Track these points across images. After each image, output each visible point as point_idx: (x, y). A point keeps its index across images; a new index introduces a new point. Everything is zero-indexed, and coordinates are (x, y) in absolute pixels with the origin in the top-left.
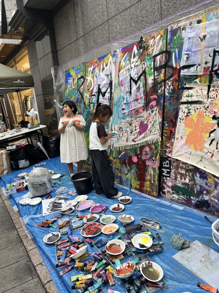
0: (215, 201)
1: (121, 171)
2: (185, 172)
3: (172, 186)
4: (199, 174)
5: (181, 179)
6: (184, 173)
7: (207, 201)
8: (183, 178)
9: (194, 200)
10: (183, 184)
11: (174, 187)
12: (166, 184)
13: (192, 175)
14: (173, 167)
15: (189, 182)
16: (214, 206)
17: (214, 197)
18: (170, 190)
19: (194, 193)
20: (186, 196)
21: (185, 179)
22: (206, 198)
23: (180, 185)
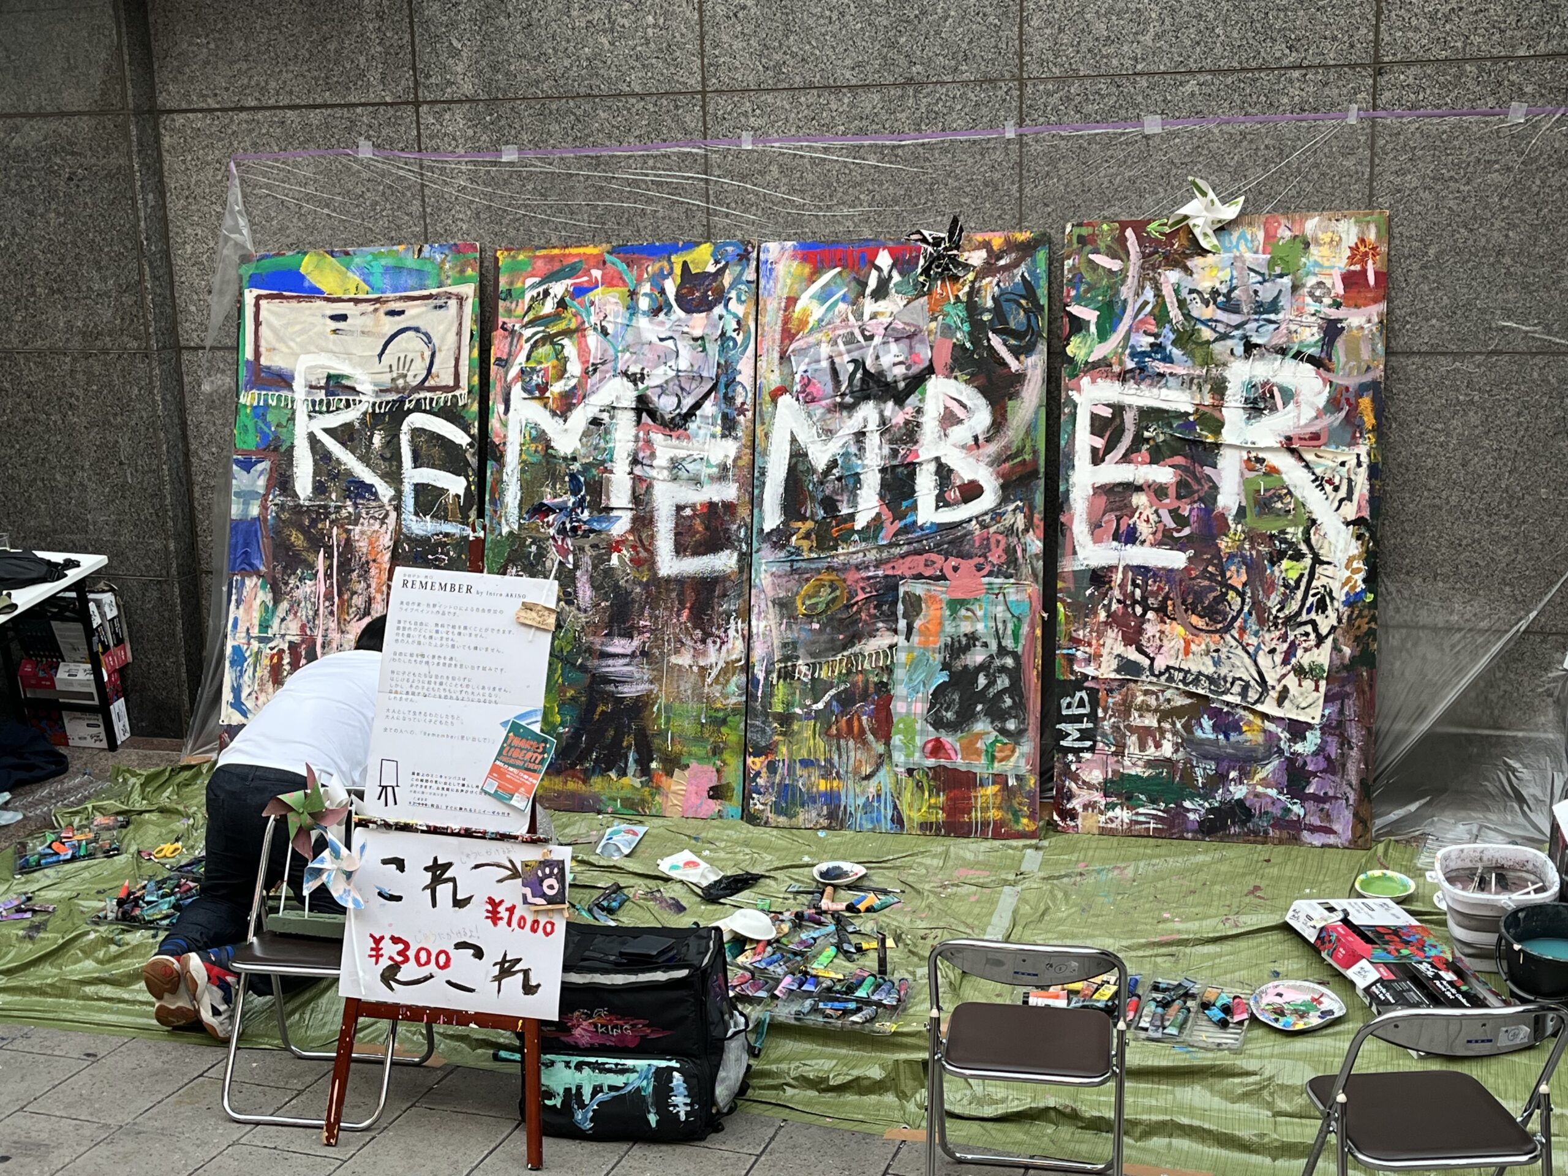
0: (1266, 795)
1: (832, 765)
2: (1159, 722)
3: (1106, 780)
4: (1210, 718)
5: (1142, 747)
6: (1155, 724)
7: (1240, 802)
8: (1150, 742)
9: (1195, 809)
10: (1149, 764)
11: (1112, 781)
12: (1075, 778)
13: (1187, 727)
14: (1105, 711)
15: (1176, 751)
16: (1266, 813)
17: (1265, 782)
18: (1097, 797)
19: (1197, 788)
20: (1162, 805)
21: (1158, 746)
22: (1239, 792)
23: (1138, 771)
